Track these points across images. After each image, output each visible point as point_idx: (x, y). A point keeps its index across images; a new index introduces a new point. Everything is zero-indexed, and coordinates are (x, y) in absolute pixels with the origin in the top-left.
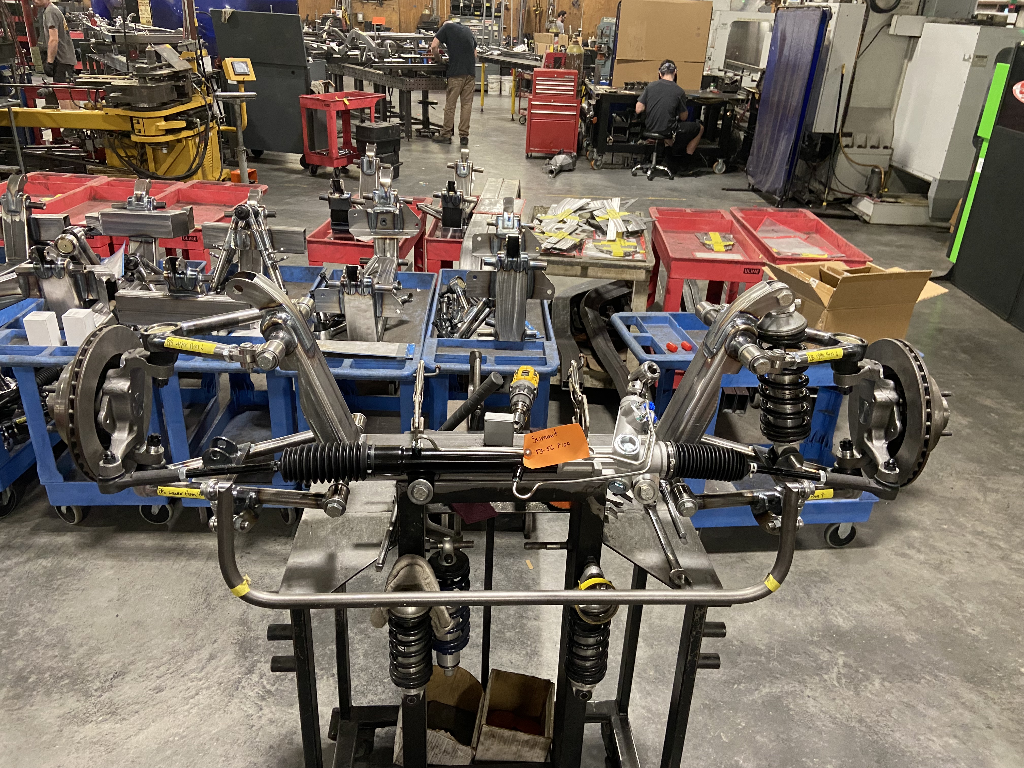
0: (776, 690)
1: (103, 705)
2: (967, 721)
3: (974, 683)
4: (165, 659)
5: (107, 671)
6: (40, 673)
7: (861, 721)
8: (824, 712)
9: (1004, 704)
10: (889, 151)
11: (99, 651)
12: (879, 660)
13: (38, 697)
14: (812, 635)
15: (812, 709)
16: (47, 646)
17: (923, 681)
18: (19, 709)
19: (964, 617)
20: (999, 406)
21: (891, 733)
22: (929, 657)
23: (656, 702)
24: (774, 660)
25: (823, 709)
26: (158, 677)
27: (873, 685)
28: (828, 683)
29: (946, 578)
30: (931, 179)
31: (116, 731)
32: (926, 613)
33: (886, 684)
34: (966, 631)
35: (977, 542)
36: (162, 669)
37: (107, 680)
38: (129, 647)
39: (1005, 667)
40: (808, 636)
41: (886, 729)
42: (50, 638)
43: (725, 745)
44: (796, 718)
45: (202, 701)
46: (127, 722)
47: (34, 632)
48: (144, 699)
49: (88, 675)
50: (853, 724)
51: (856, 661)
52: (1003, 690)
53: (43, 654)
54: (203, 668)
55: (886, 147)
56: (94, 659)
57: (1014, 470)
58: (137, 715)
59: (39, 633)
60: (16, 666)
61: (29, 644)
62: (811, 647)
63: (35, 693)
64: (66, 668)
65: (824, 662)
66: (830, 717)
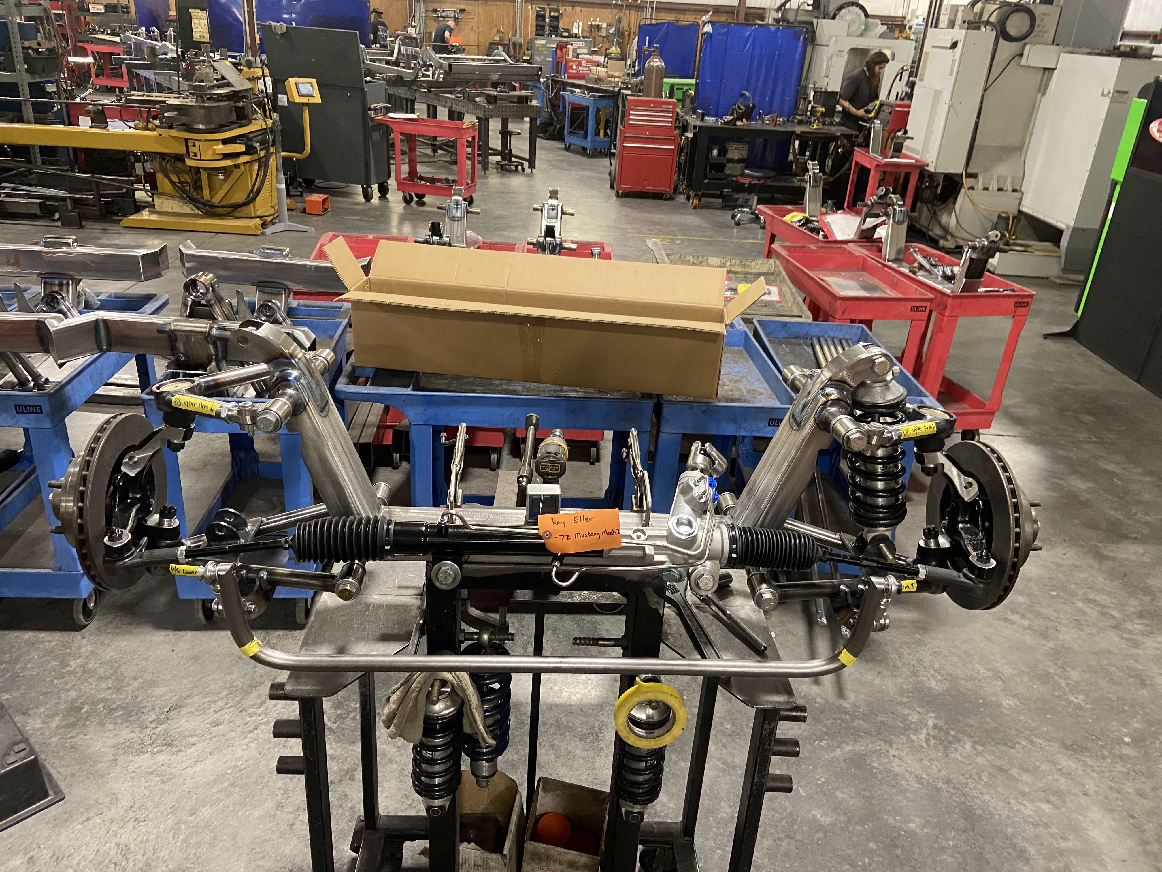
0: (860, 748)
1: (158, 736)
2: (1063, 787)
3: (1073, 750)
4: (223, 694)
5: (162, 705)
6: (93, 704)
7: (948, 782)
8: (910, 772)
9: (1103, 772)
10: (1018, 195)
11: (153, 684)
12: (972, 722)
13: (93, 727)
14: (901, 695)
15: (897, 769)
16: (100, 678)
17: (1017, 746)
18: (73, 737)
19: (1068, 685)
20: (1124, 472)
21: (980, 795)
22: (1027, 722)
23: (732, 755)
24: (860, 719)
25: (909, 769)
26: (215, 712)
27: (964, 748)
28: (916, 744)
29: (1051, 644)
30: (1063, 227)
31: (171, 762)
32: (1026, 679)
33: (979, 748)
34: (1068, 699)
35: (1088, 610)
36: (220, 703)
37: (163, 713)
38: (185, 681)
39: (1108, 736)
40: (897, 696)
41: (975, 792)
42: (103, 670)
43: (803, 799)
44: (880, 777)
45: (261, 736)
46: (184, 754)
47: (87, 663)
48: (201, 732)
49: (144, 708)
50: (940, 784)
51: (946, 723)
52: (1104, 758)
53: (96, 685)
54: (262, 703)
55: (1015, 191)
56: (149, 692)
57: (1136, 539)
58: (194, 748)
59: (92, 665)
60: (68, 696)
61: (82, 675)
62: (899, 708)
63: (88, 723)
64: (121, 700)
65: (912, 723)
66: (916, 777)
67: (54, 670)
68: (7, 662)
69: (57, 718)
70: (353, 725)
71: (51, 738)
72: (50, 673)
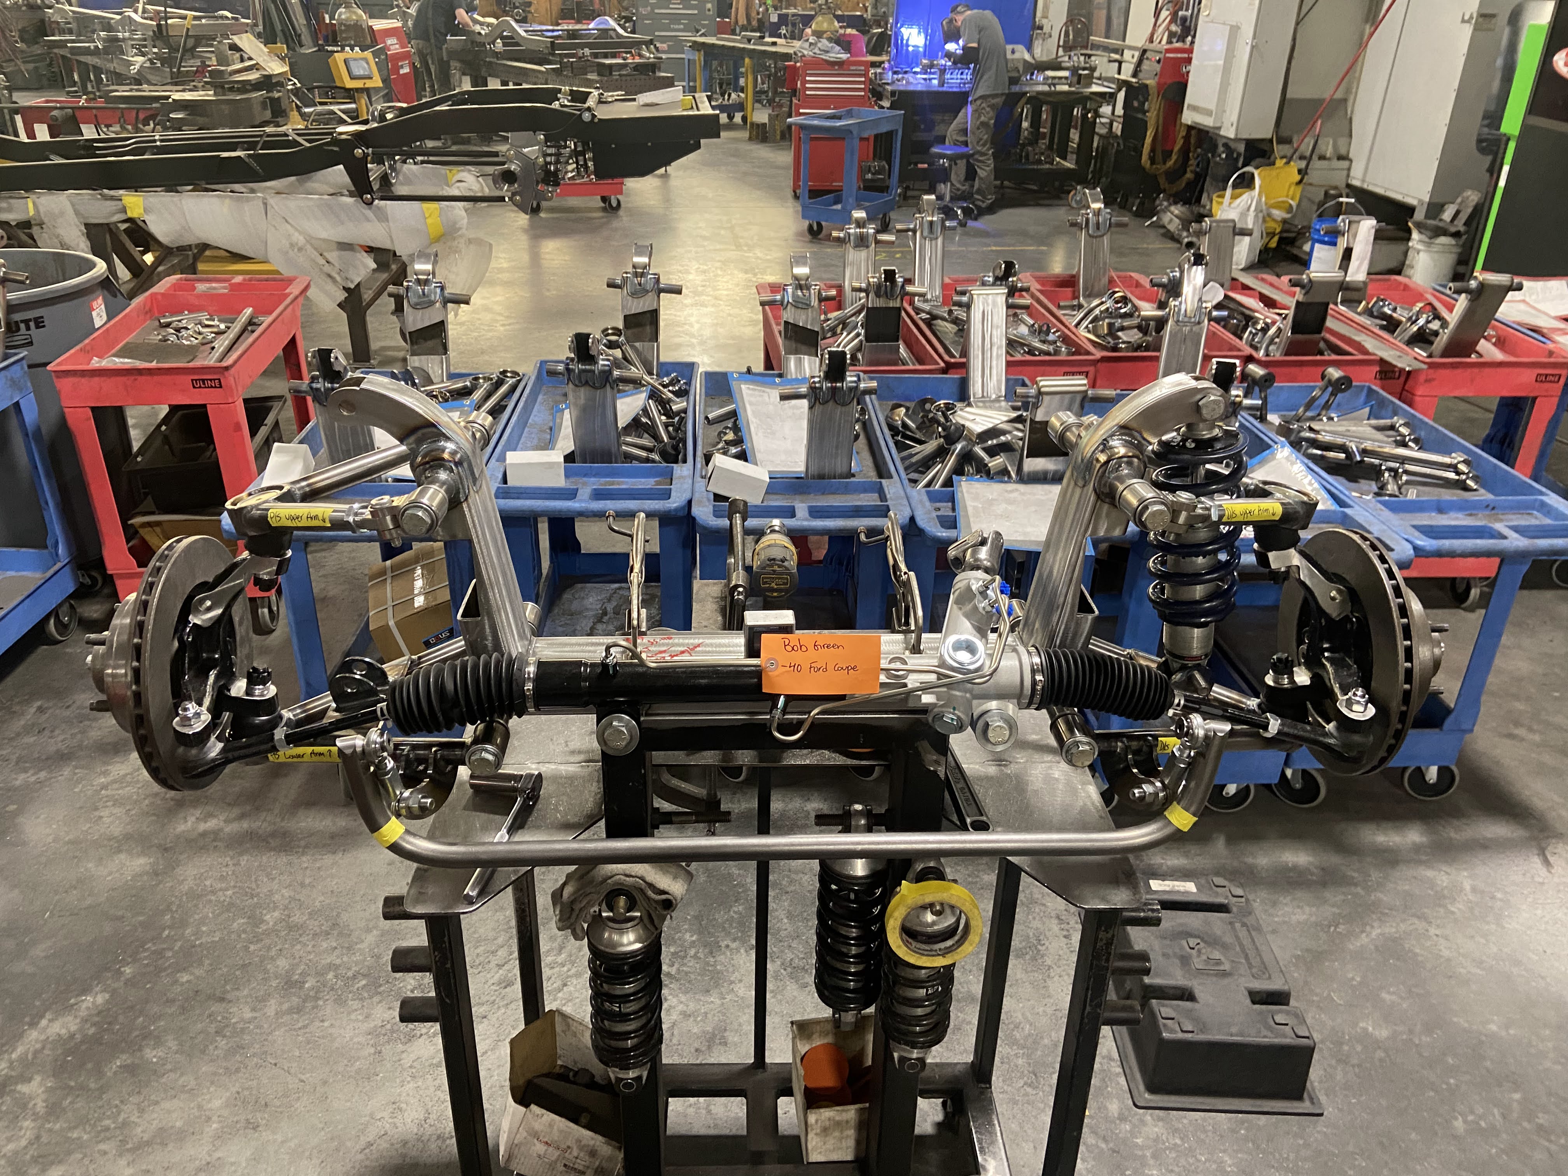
0: (1390, 929)
6: (320, 974)
8: (1464, 956)
10: (1345, 164)
13: (328, 1008)
16: (315, 934)
18: (304, 1027)
24: (1375, 890)
28: (1458, 916)
30: (1414, 202)
42: (316, 923)
44: (1428, 966)
45: (577, 995)
47: (290, 916)
48: (487, 998)
53: (314, 946)
55: (1340, 158)
59: (298, 918)
60: (278, 967)
61: (287, 935)
62: (1420, 870)
63: (321, 1003)
64: (356, 964)
67: (244, 932)
68: (169, 927)
69: (273, 1001)
70: (698, 966)
71: (275, 1030)
72: (239, 936)
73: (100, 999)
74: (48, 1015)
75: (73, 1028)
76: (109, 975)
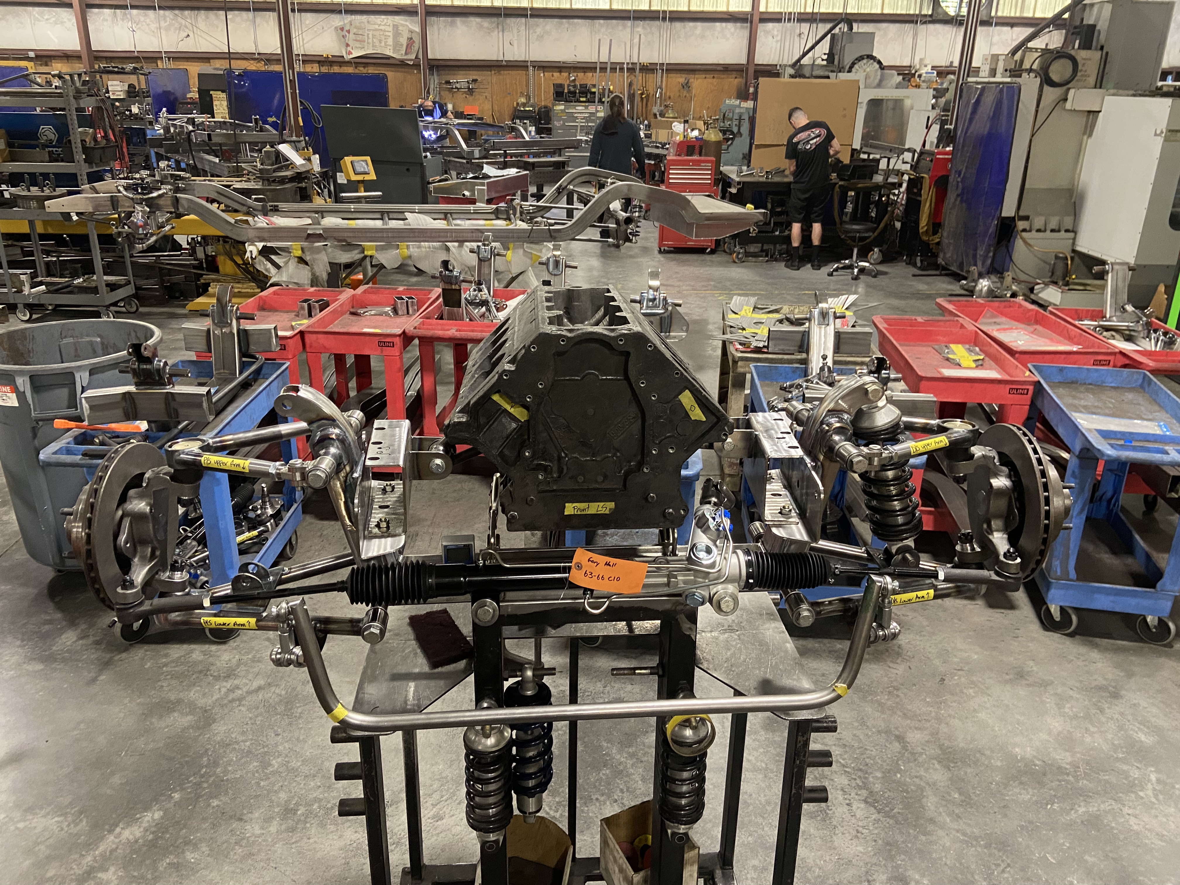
0: (1093, 809)
6: (309, 804)
8: (1149, 830)
10: (1072, 235)
13: (313, 830)
14: (1116, 752)
15: (1136, 828)
16: (306, 776)
18: (297, 842)
24: (1083, 779)
25: (1147, 827)
28: (1146, 800)
40: (1112, 752)
42: (307, 768)
43: (1053, 865)
44: (1122, 837)
47: (288, 762)
53: (305, 784)
55: (1068, 231)
59: (294, 763)
60: (279, 798)
61: (287, 775)
62: (1117, 764)
63: (308, 825)
65: (1135, 779)
66: (1157, 834)
67: (257, 771)
68: (206, 766)
69: (275, 823)
71: (276, 843)
72: (254, 774)
73: (158, 815)
74: (121, 825)
75: (138, 834)
76: (163, 798)
